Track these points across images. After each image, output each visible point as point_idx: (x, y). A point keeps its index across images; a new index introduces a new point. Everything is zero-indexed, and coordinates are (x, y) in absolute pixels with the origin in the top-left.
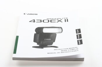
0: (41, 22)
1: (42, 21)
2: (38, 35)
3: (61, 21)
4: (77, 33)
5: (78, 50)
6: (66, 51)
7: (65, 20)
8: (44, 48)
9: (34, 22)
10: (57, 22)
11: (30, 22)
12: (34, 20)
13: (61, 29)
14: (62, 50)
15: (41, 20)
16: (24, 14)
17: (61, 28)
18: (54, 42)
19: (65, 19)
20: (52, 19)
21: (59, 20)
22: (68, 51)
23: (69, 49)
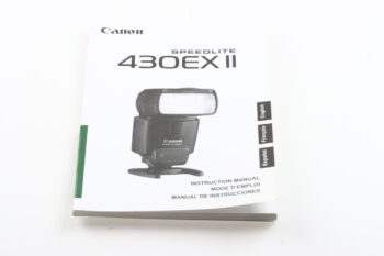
0: (154, 65)
1: (157, 61)
2: (146, 122)
3: (214, 62)
4: (259, 119)
5: (259, 191)
6: (225, 191)
7: (228, 57)
8: (162, 176)
9: (133, 65)
10: (204, 67)
11: (120, 64)
12: (133, 57)
13: (213, 96)
14: (213, 186)
15: (154, 58)
16: (103, 30)
17: (214, 93)
18: (192, 151)
19: (228, 53)
20: (186, 54)
21: (210, 57)
22: (230, 191)
23: (233, 184)
